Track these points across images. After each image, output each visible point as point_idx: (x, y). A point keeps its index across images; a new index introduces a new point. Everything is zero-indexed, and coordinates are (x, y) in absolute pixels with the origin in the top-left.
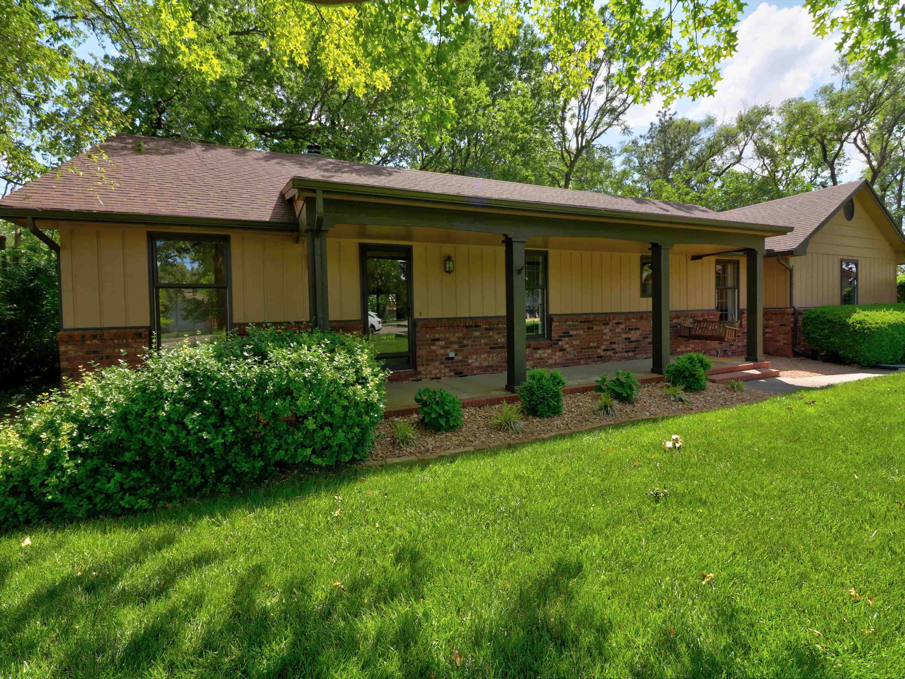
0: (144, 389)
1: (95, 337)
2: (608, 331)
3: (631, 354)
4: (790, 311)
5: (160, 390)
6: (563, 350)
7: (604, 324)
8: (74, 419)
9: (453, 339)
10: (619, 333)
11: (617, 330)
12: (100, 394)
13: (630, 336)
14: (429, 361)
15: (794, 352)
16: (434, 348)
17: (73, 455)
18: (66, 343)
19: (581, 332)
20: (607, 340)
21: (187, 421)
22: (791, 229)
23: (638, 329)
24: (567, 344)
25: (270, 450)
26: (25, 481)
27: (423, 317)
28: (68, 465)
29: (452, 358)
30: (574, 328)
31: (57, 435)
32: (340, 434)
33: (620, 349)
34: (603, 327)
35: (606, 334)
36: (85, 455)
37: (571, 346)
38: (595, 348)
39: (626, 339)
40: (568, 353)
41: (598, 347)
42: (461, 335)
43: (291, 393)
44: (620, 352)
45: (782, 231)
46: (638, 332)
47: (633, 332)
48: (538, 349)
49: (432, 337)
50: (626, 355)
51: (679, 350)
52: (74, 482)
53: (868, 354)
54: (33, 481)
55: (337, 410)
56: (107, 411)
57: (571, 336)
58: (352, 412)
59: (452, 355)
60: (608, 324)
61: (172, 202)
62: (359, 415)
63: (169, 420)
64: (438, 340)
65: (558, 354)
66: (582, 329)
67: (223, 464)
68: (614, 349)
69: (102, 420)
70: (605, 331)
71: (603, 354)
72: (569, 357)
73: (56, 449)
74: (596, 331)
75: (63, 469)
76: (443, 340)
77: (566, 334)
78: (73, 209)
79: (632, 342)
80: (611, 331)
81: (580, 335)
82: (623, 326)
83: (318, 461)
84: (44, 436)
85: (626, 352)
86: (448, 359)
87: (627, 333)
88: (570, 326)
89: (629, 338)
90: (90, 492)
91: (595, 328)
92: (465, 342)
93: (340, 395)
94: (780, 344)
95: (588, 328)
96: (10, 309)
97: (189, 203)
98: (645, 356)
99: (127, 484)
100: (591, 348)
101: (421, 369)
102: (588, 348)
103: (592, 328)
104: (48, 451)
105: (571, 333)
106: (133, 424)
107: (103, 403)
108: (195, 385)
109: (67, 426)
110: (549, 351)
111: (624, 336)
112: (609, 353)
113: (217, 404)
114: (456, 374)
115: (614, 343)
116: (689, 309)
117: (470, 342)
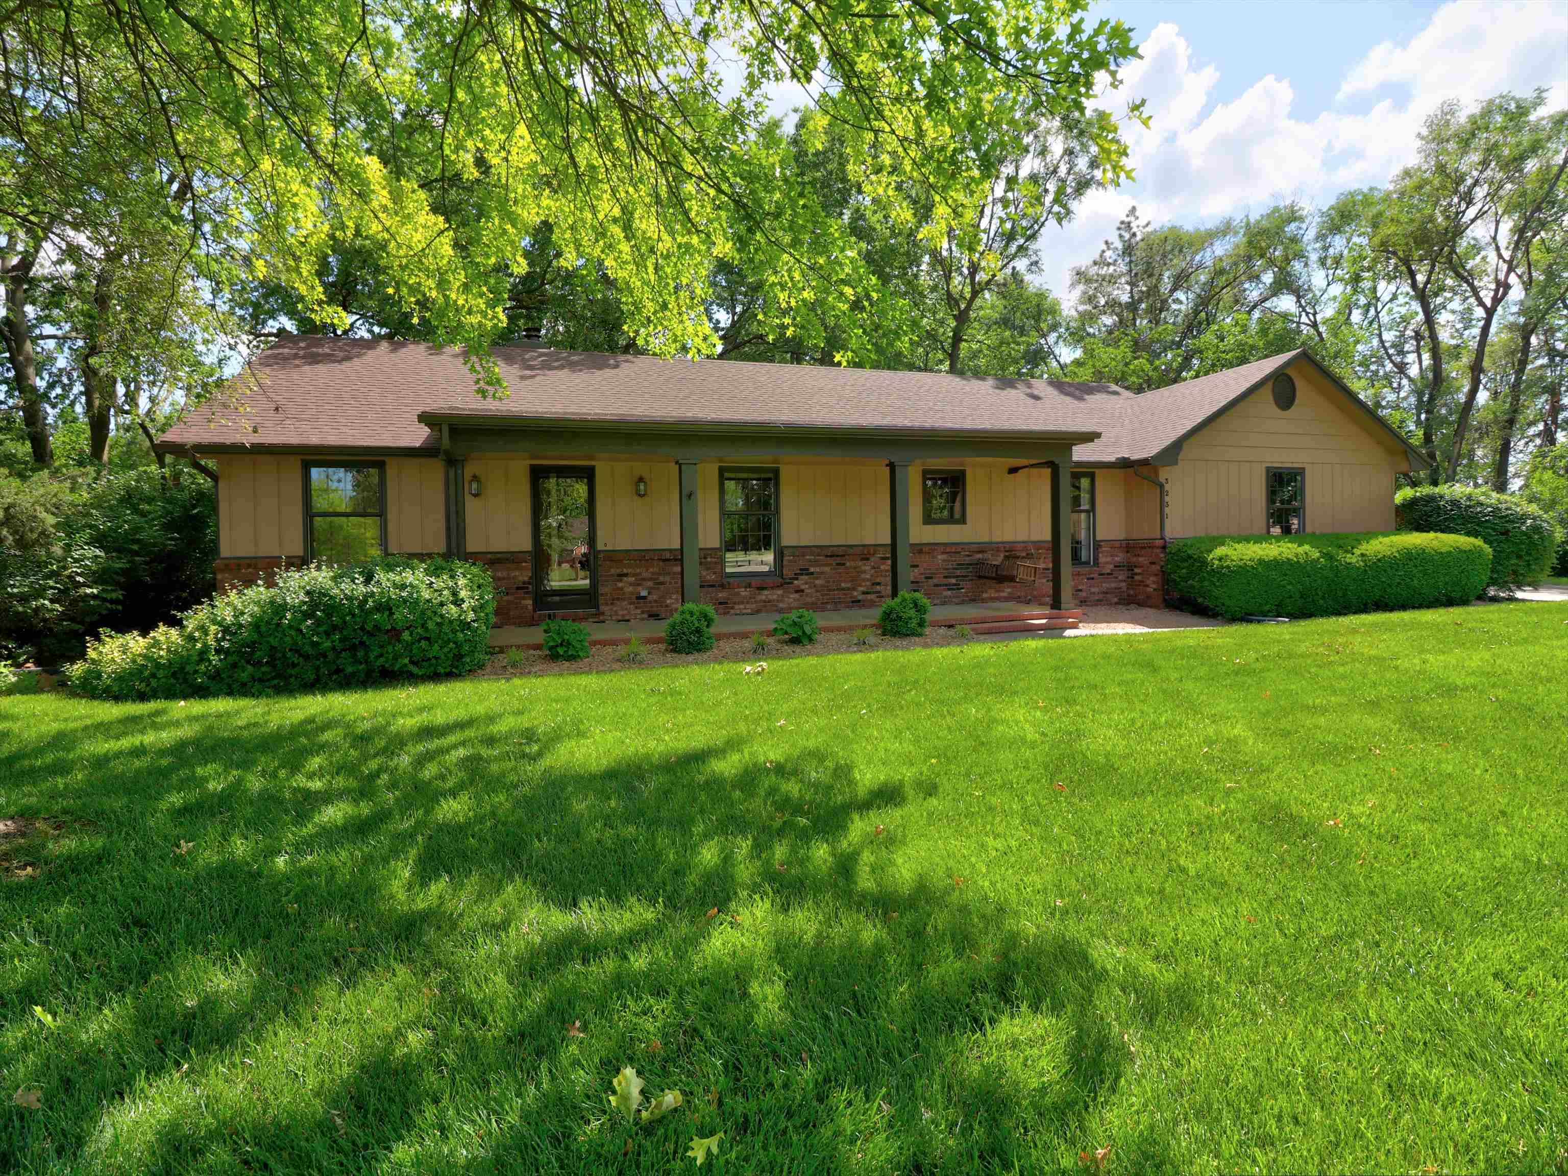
0: (272, 602)
1: (249, 566)
2: (868, 568)
4: (1159, 543)
5: (286, 604)
6: (799, 591)
7: (863, 559)
8: (220, 624)
9: (645, 575)
10: (887, 571)
11: (883, 567)
12: (240, 606)
14: (614, 601)
15: (1165, 600)
16: (620, 585)
17: (218, 651)
18: (222, 571)
19: (827, 569)
20: (867, 580)
21: (303, 627)
22: (1098, 435)
24: (805, 583)
25: (372, 656)
26: (182, 668)
27: (609, 548)
28: (214, 659)
29: (644, 598)
30: (816, 563)
31: (207, 635)
32: (436, 647)
34: (860, 563)
35: (865, 572)
36: (227, 652)
37: (812, 586)
38: (848, 589)
40: (807, 595)
41: (854, 589)
42: (656, 570)
43: (390, 609)
45: (1090, 437)
48: (763, 589)
49: (619, 571)
51: (985, 595)
52: (218, 672)
53: (1228, 603)
54: (188, 668)
55: (431, 625)
56: (246, 619)
57: (812, 574)
58: (446, 629)
59: (644, 593)
60: (868, 559)
61: (326, 429)
62: (454, 632)
63: (290, 627)
64: (626, 575)
65: (793, 596)
66: (829, 565)
67: (334, 667)
68: (879, 592)
69: (241, 626)
70: (864, 568)
71: (860, 597)
72: (808, 600)
73: (205, 645)
74: (850, 568)
75: (210, 661)
76: (634, 575)
77: (805, 571)
78: (228, 442)
80: (872, 568)
81: (825, 573)
83: (414, 669)
84: (197, 634)
86: (640, 598)
88: (810, 561)
90: (230, 681)
91: (848, 564)
92: (662, 579)
93: (435, 613)
94: (1150, 590)
95: (838, 564)
96: (171, 539)
97: (344, 429)
99: (258, 675)
100: (843, 589)
101: (603, 608)
102: (838, 589)
103: (843, 564)
104: (199, 645)
105: (812, 570)
106: (263, 629)
107: (243, 613)
108: (312, 600)
109: (213, 628)
110: (780, 592)
112: (871, 597)
113: (329, 615)
114: (651, 616)
116: (995, 540)
117: (667, 579)
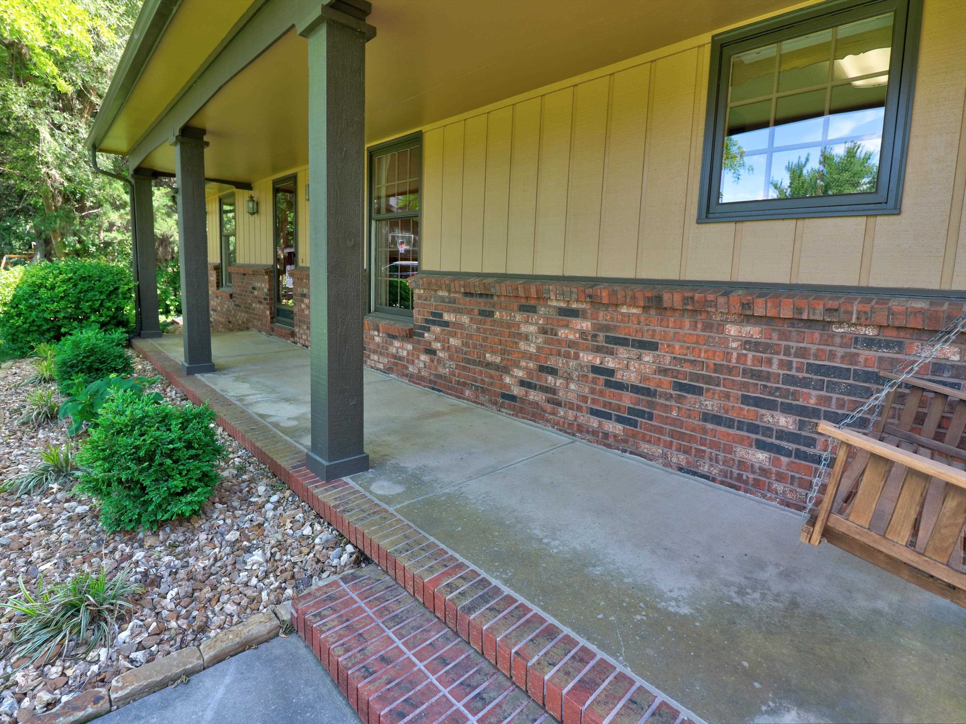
2: (532, 329)
3: (612, 427)
6: (431, 352)
7: (523, 308)
10: (572, 344)
11: (562, 333)
13: (610, 363)
19: (466, 319)
20: (531, 357)
23: (652, 346)
24: (437, 339)
27: (304, 264)
30: (453, 305)
33: (572, 397)
34: (518, 317)
35: (526, 337)
37: (447, 348)
38: (497, 367)
39: (596, 370)
40: (439, 361)
41: (505, 369)
44: (571, 406)
46: (648, 357)
47: (623, 352)
48: (395, 337)
49: (301, 291)
50: (594, 422)
57: (446, 324)
60: (533, 309)
65: (423, 357)
66: (469, 312)
68: (553, 391)
70: (524, 329)
71: (517, 391)
72: (442, 371)
74: (501, 323)
77: (437, 318)
79: (620, 386)
80: (543, 331)
81: (461, 326)
82: (586, 325)
85: (594, 413)
87: (598, 350)
88: (442, 299)
89: (611, 372)
91: (497, 315)
95: (482, 313)
98: (681, 459)
100: (488, 365)
102: (480, 363)
103: (491, 314)
105: (446, 317)
110: (410, 347)
111: (587, 357)
112: (534, 396)
115: (553, 372)
